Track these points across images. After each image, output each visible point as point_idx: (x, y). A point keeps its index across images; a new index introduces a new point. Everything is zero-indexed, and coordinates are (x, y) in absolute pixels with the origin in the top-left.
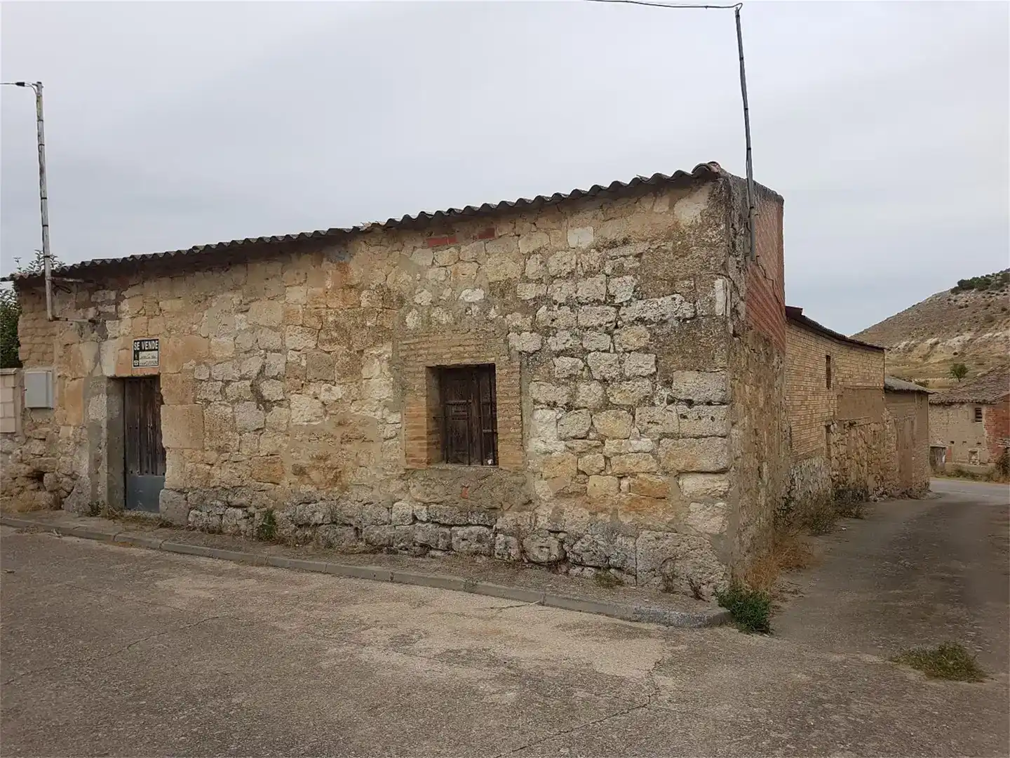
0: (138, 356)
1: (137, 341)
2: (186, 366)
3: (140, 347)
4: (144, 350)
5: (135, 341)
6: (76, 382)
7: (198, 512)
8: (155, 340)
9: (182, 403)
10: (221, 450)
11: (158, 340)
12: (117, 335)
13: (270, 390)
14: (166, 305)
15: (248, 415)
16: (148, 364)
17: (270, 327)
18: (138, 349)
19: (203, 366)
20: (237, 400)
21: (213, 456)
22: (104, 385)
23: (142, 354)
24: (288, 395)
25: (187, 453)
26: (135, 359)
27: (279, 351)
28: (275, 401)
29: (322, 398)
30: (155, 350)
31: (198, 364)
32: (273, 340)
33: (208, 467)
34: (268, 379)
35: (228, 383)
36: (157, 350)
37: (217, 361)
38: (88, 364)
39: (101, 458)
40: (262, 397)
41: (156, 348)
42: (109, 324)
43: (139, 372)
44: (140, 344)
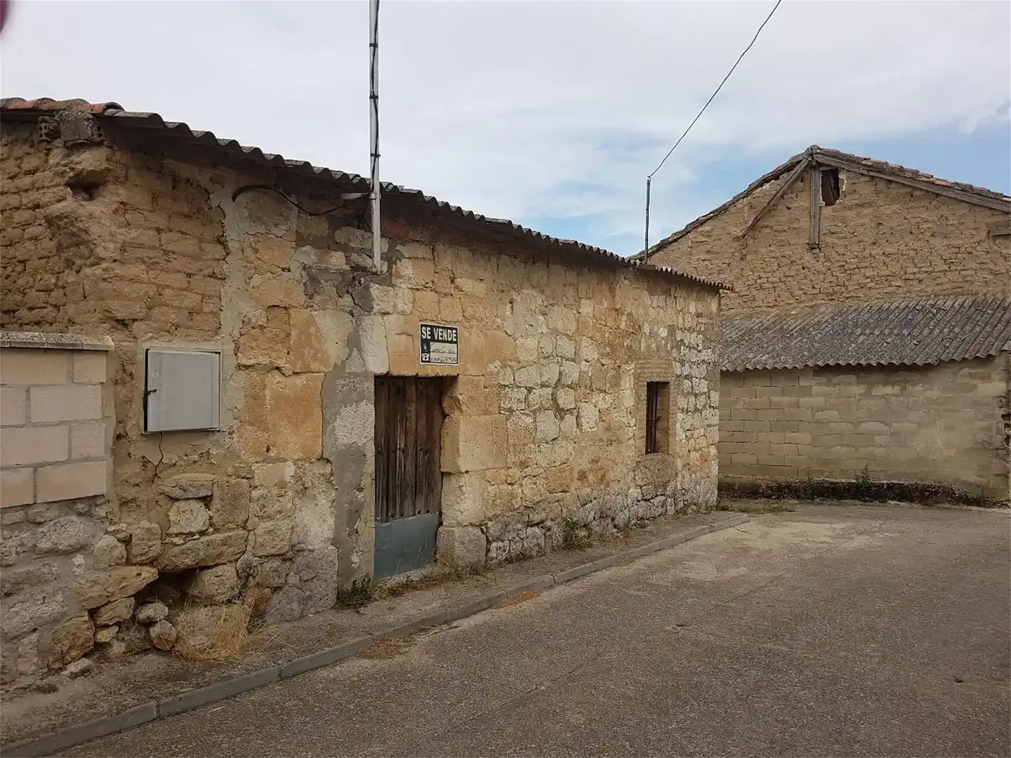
0: (429, 347)
1: (426, 326)
2: (492, 367)
3: (432, 335)
4: (438, 341)
5: (422, 326)
6: (299, 381)
7: (500, 544)
8: (451, 329)
9: (486, 412)
10: (523, 465)
11: (456, 329)
12: (390, 310)
13: (566, 399)
14: (465, 283)
15: (548, 424)
16: (442, 360)
17: (567, 335)
18: (429, 337)
19: (508, 368)
20: (539, 409)
21: (515, 472)
22: (371, 386)
23: (434, 346)
24: (579, 405)
25: (489, 474)
26: (423, 352)
27: (573, 360)
28: (568, 410)
29: (599, 406)
30: (451, 342)
31: (504, 366)
32: (567, 348)
33: (510, 487)
34: (564, 386)
35: (530, 390)
36: (456, 342)
37: (520, 365)
38: (334, 349)
39: (362, 506)
40: (558, 405)
41: (455, 340)
42: (375, 290)
43: (430, 371)
44: (432, 331)
